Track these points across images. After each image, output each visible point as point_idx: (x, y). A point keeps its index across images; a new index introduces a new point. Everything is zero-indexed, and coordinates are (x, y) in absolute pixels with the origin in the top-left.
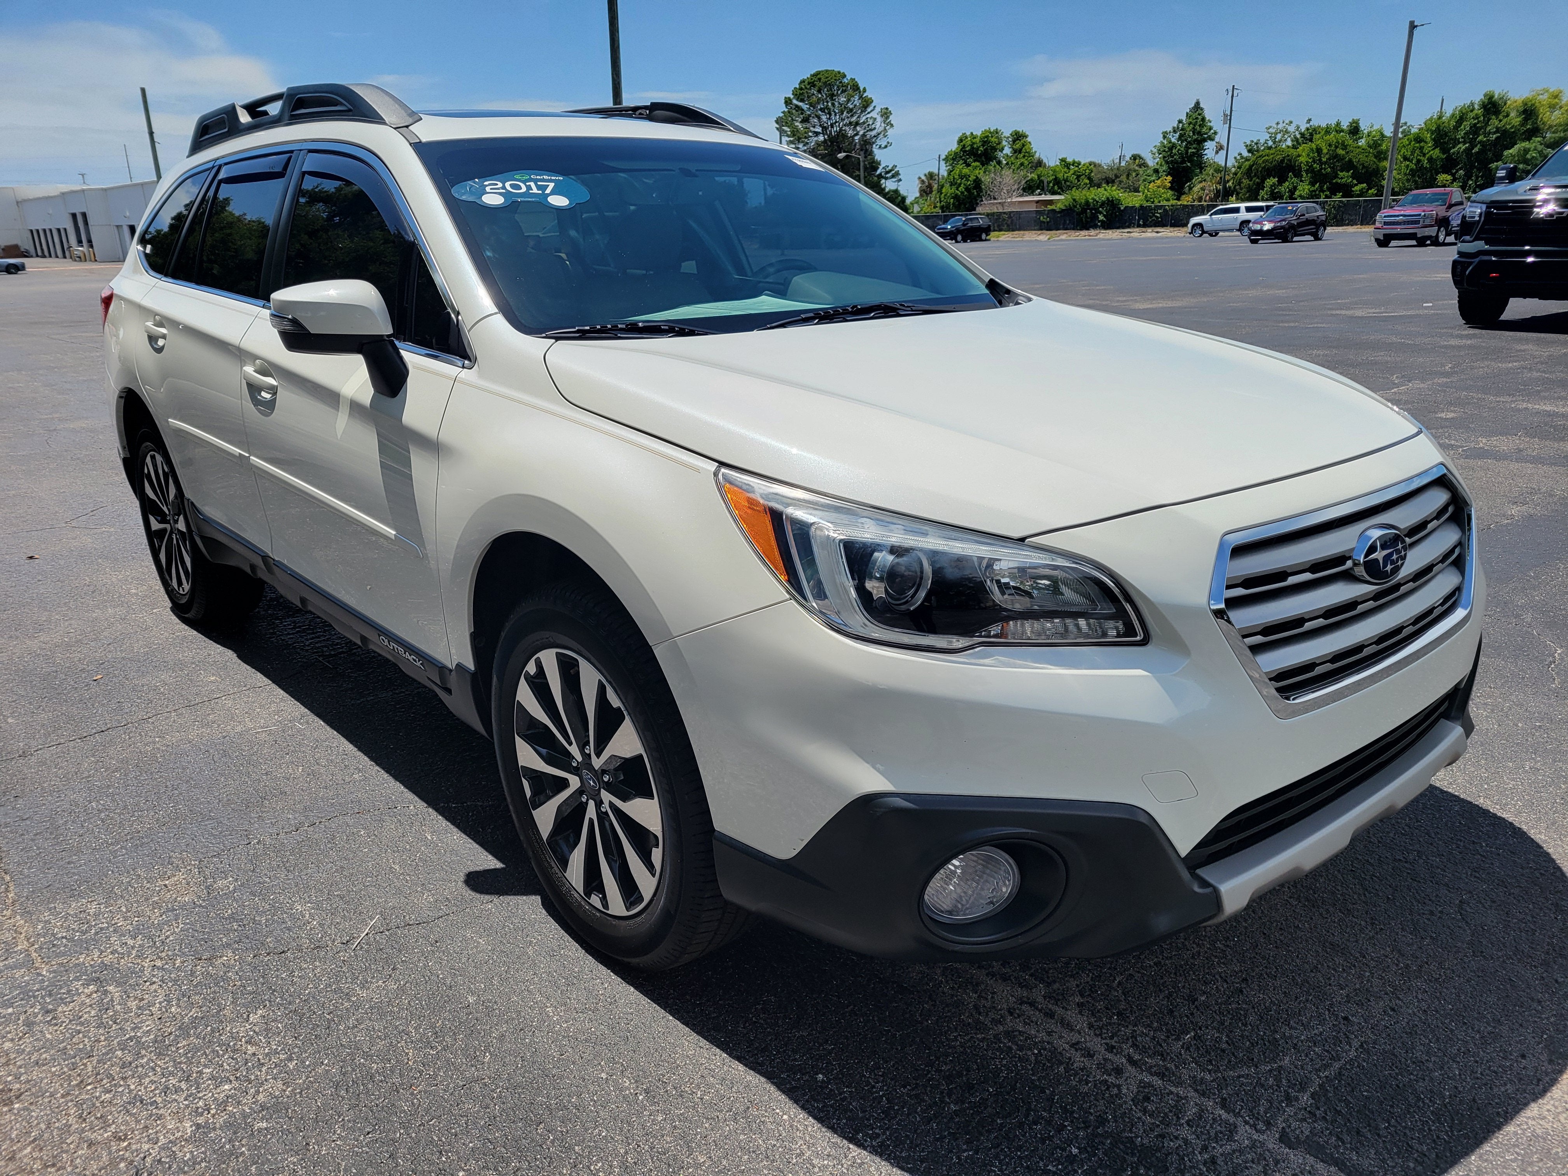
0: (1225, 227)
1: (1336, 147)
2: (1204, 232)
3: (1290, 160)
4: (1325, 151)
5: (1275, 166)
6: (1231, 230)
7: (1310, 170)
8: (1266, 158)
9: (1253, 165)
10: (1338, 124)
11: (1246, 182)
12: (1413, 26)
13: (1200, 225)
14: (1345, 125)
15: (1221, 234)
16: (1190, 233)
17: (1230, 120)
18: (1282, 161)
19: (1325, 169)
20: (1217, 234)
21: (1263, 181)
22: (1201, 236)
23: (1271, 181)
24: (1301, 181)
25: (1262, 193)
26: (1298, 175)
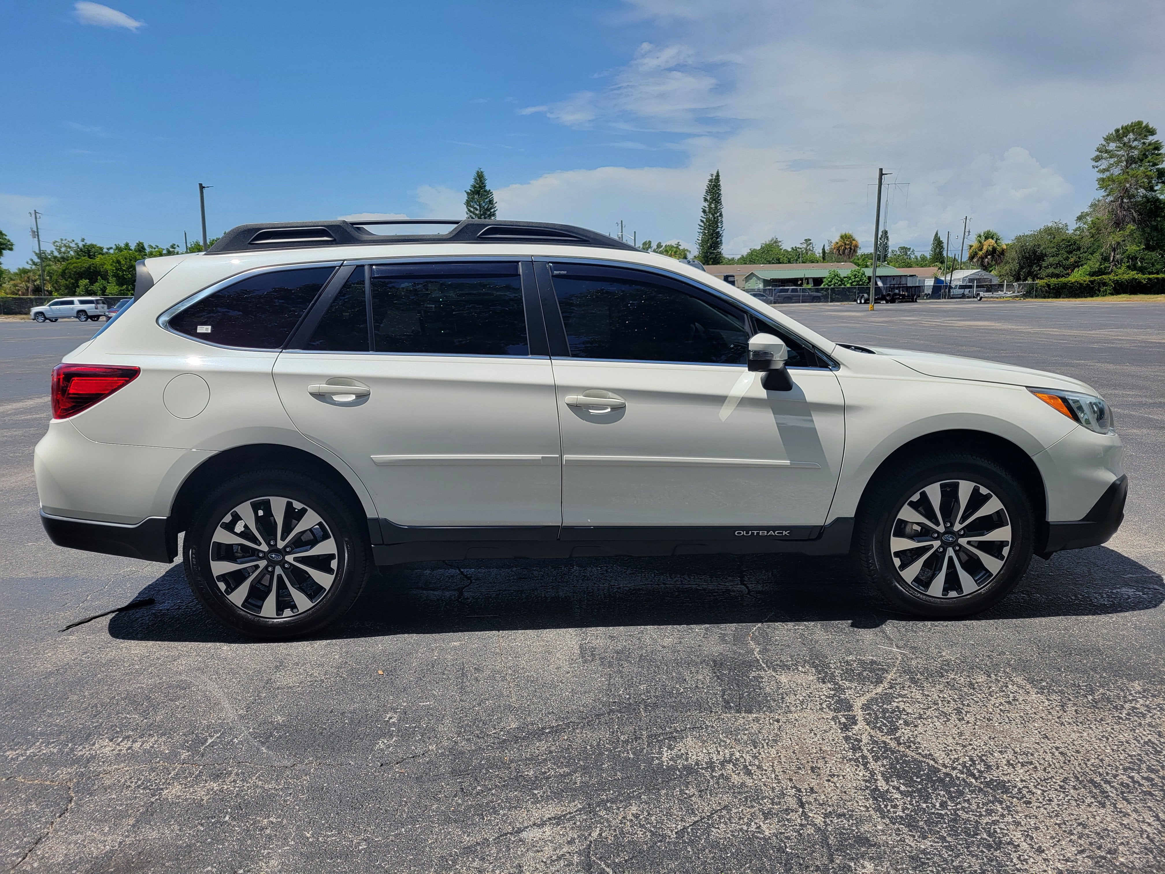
0: (64, 315)
1: (131, 260)
2: (46, 319)
3: (95, 268)
4: (123, 262)
5: (84, 271)
6: (69, 317)
7: (116, 275)
8: (76, 265)
9: (65, 270)
10: (127, 245)
11: (63, 282)
12: (202, 187)
13: (41, 313)
14: (133, 246)
15: (59, 320)
16: (34, 319)
17: (38, 235)
18: (89, 268)
19: (127, 275)
20: (56, 320)
21: (77, 281)
22: (44, 321)
23: (84, 282)
24: (108, 283)
25: (78, 290)
26: (105, 278)
